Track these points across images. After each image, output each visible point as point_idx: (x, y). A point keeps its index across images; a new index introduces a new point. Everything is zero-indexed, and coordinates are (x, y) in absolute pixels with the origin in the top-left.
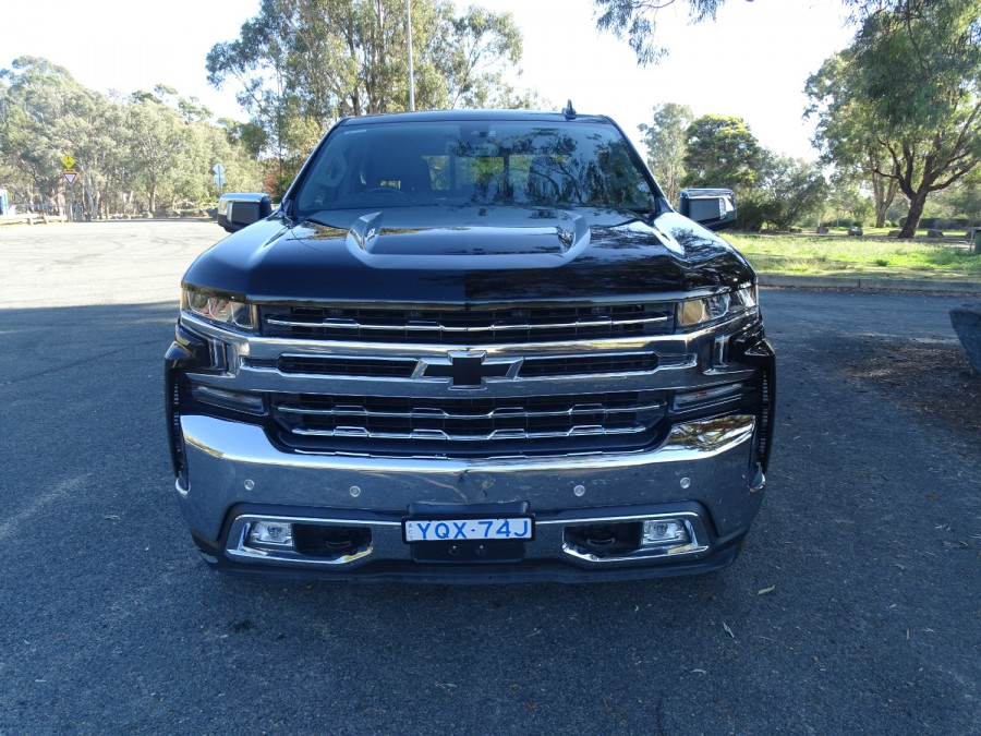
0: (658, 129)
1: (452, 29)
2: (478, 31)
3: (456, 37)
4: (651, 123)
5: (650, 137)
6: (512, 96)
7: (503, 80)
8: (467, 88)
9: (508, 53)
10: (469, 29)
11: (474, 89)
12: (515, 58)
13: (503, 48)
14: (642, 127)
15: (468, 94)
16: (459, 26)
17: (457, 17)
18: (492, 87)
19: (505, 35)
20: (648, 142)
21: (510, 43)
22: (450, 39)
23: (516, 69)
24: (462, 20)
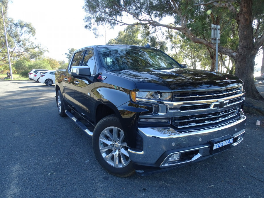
0: (70, 54)
1: (13, 26)
2: (22, 27)
3: (15, 28)
4: (68, 53)
5: (68, 56)
6: (34, 45)
7: (30, 40)
8: (19, 42)
9: (31, 33)
10: (19, 26)
11: (21, 42)
12: (33, 35)
13: (29, 32)
14: (66, 54)
15: (20, 44)
16: (16, 25)
17: (15, 22)
18: (27, 42)
19: (30, 29)
20: (68, 58)
21: (32, 30)
22: (13, 28)
23: (34, 38)
24: (16, 23)
